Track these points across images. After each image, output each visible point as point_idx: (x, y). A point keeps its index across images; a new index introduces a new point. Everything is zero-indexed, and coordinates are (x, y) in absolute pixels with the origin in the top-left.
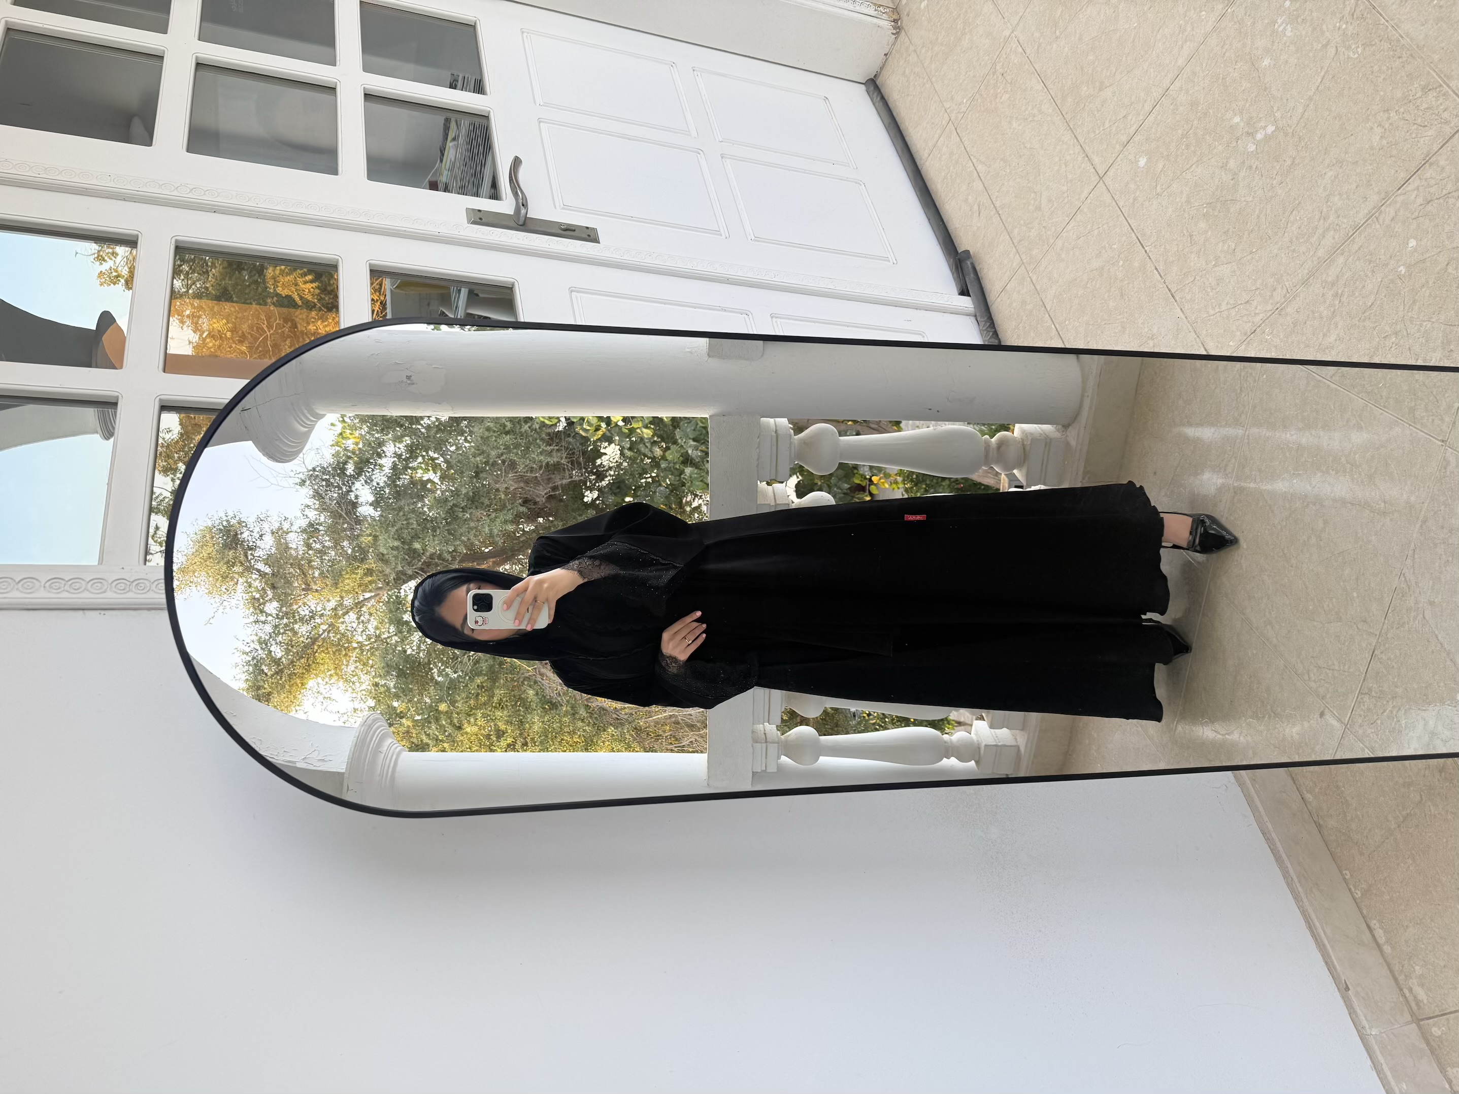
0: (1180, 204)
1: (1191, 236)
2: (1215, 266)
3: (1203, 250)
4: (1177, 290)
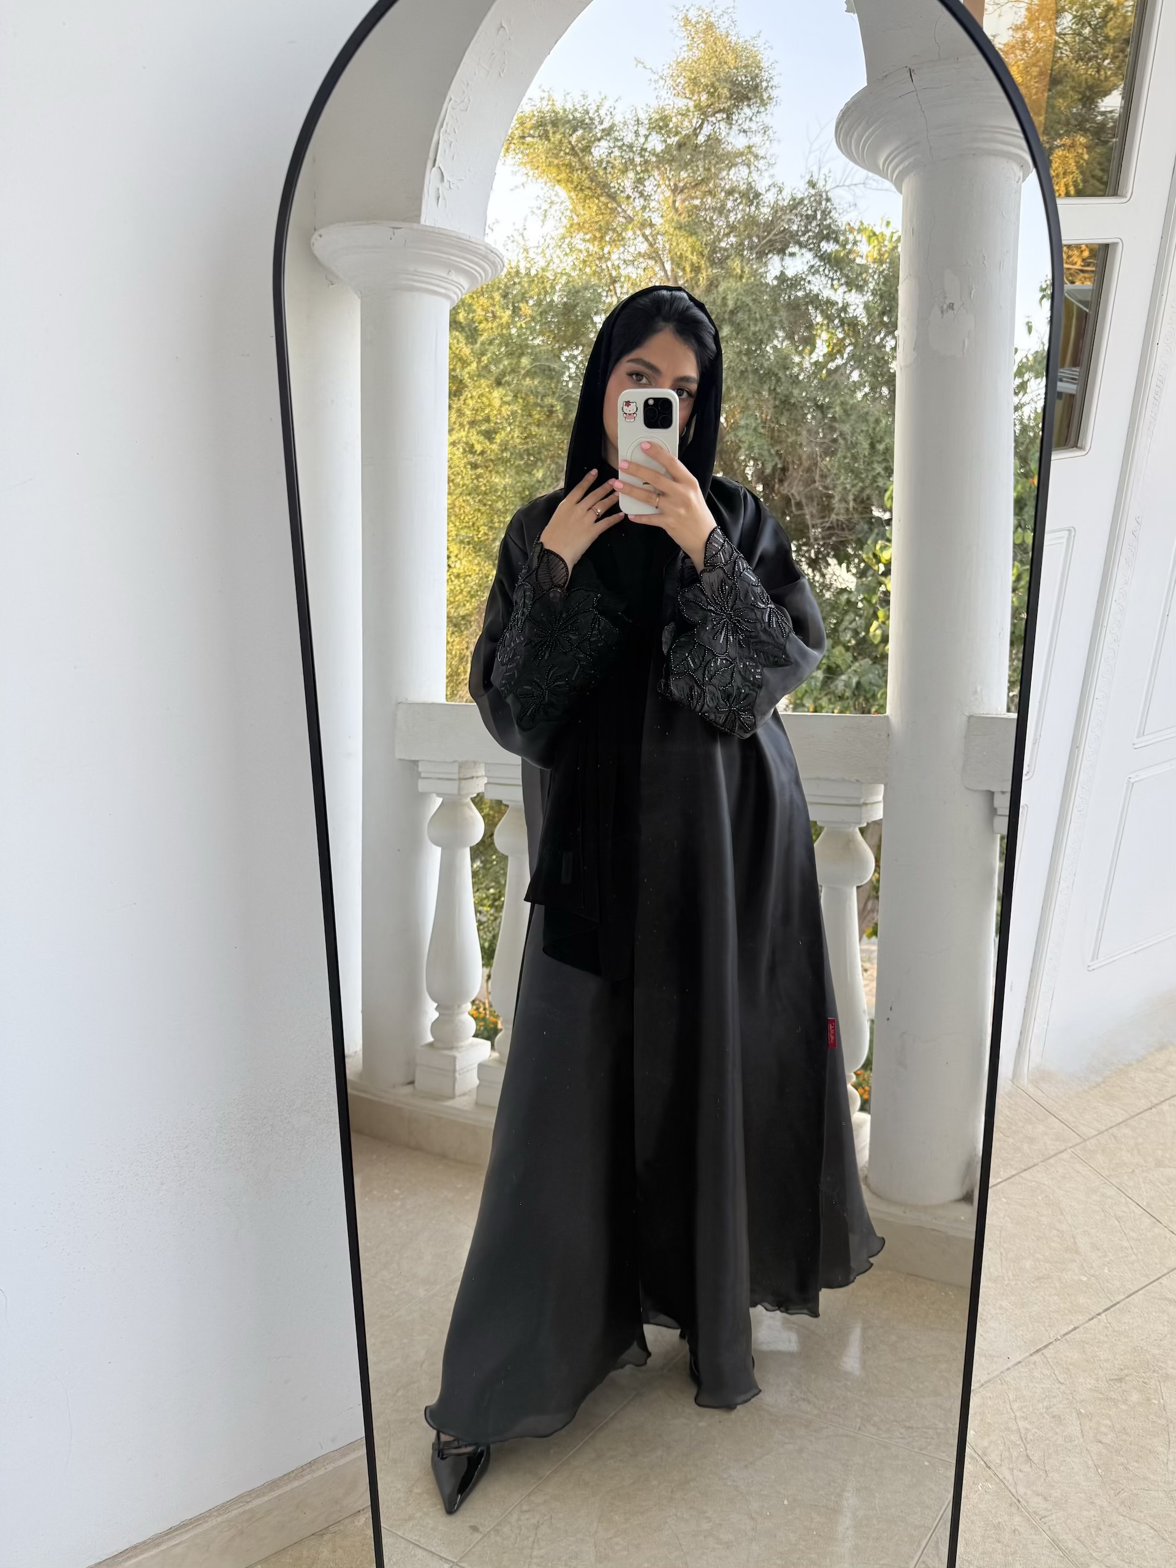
1: (1120, 1380)
2: (1079, 1413)
3: (1101, 1396)
4: (1046, 1357)
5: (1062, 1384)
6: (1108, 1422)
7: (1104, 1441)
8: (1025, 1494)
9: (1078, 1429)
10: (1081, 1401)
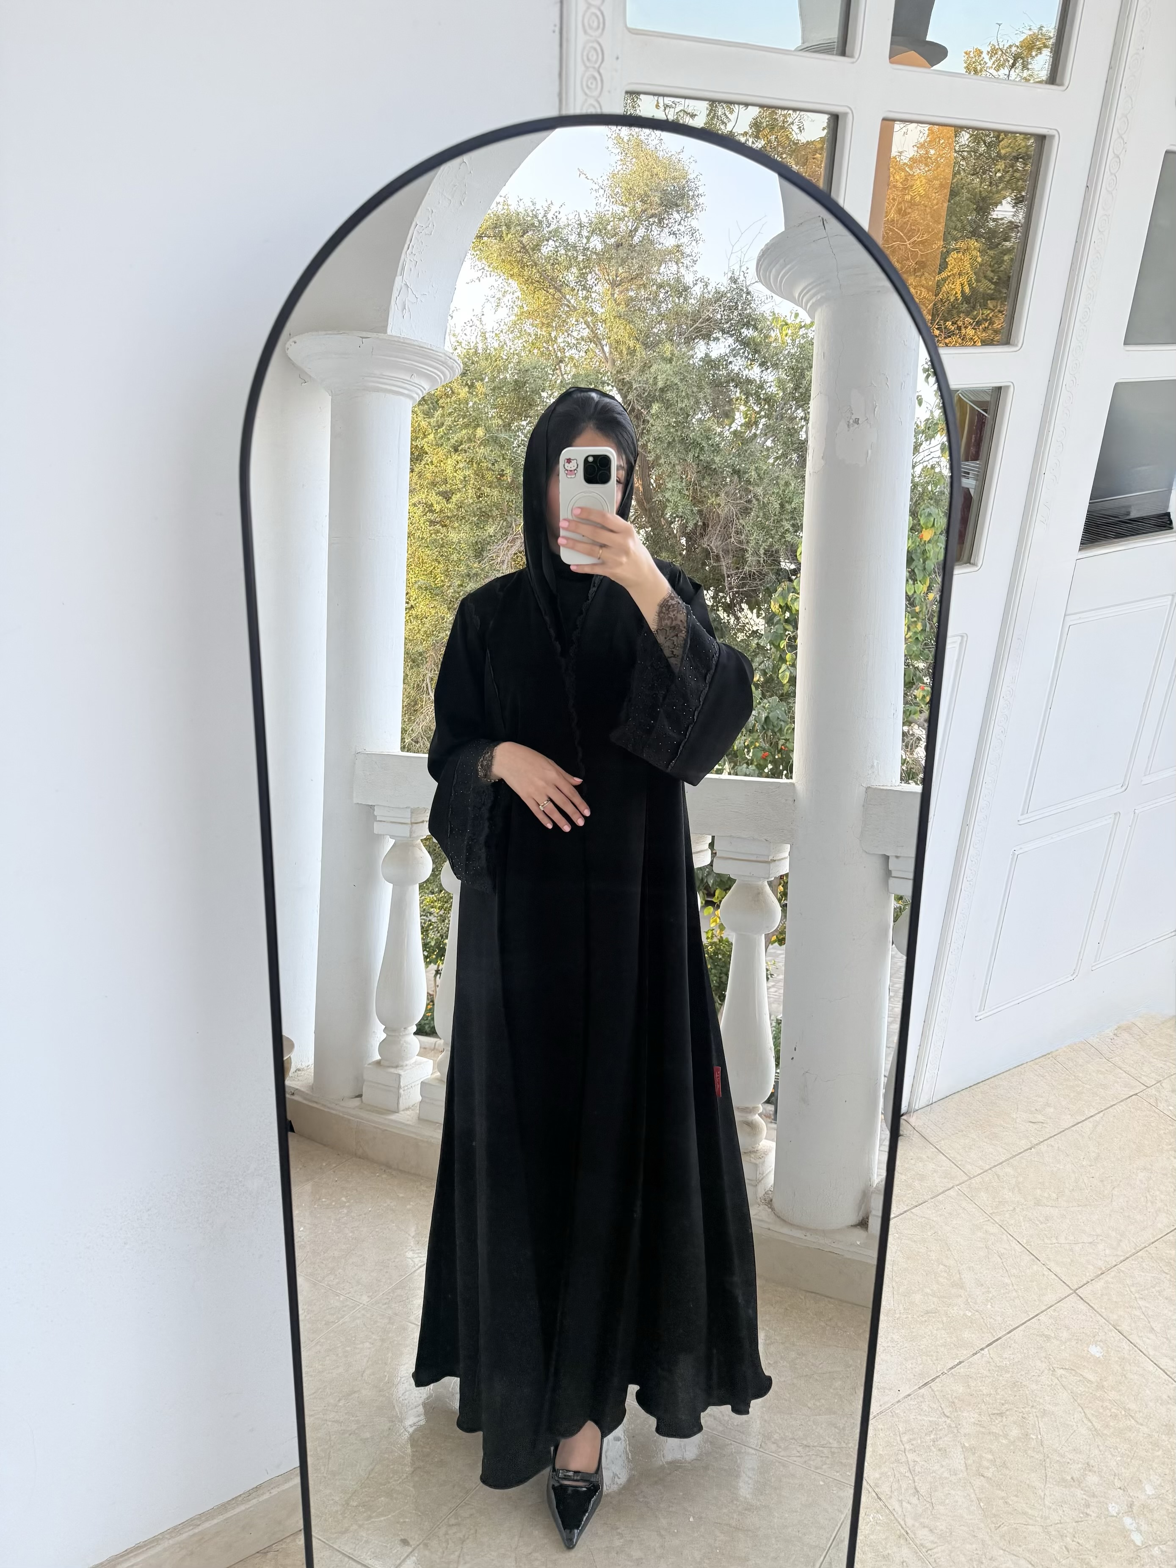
0: (1041, 1401)
1: (1001, 1415)
3: (983, 1430)
4: (933, 1390)
5: (948, 1417)
6: (990, 1457)
7: (985, 1475)
8: (913, 1526)
9: (963, 1462)
10: (965, 1435)
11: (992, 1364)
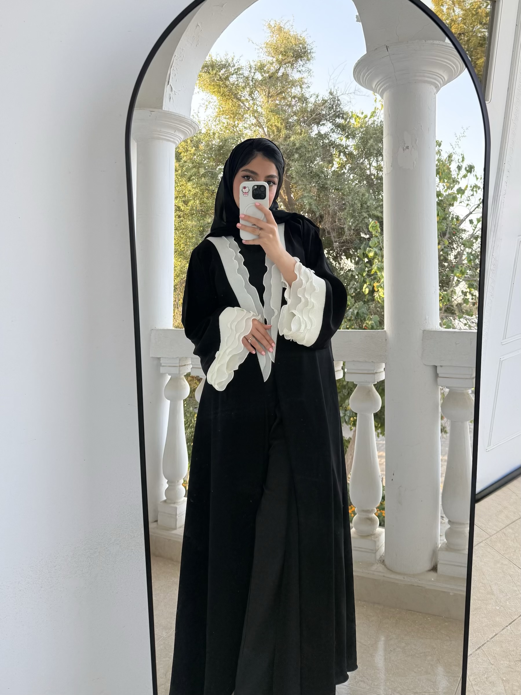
3: (512, 670)
9: (503, 688)
10: (503, 673)
11: (513, 634)
